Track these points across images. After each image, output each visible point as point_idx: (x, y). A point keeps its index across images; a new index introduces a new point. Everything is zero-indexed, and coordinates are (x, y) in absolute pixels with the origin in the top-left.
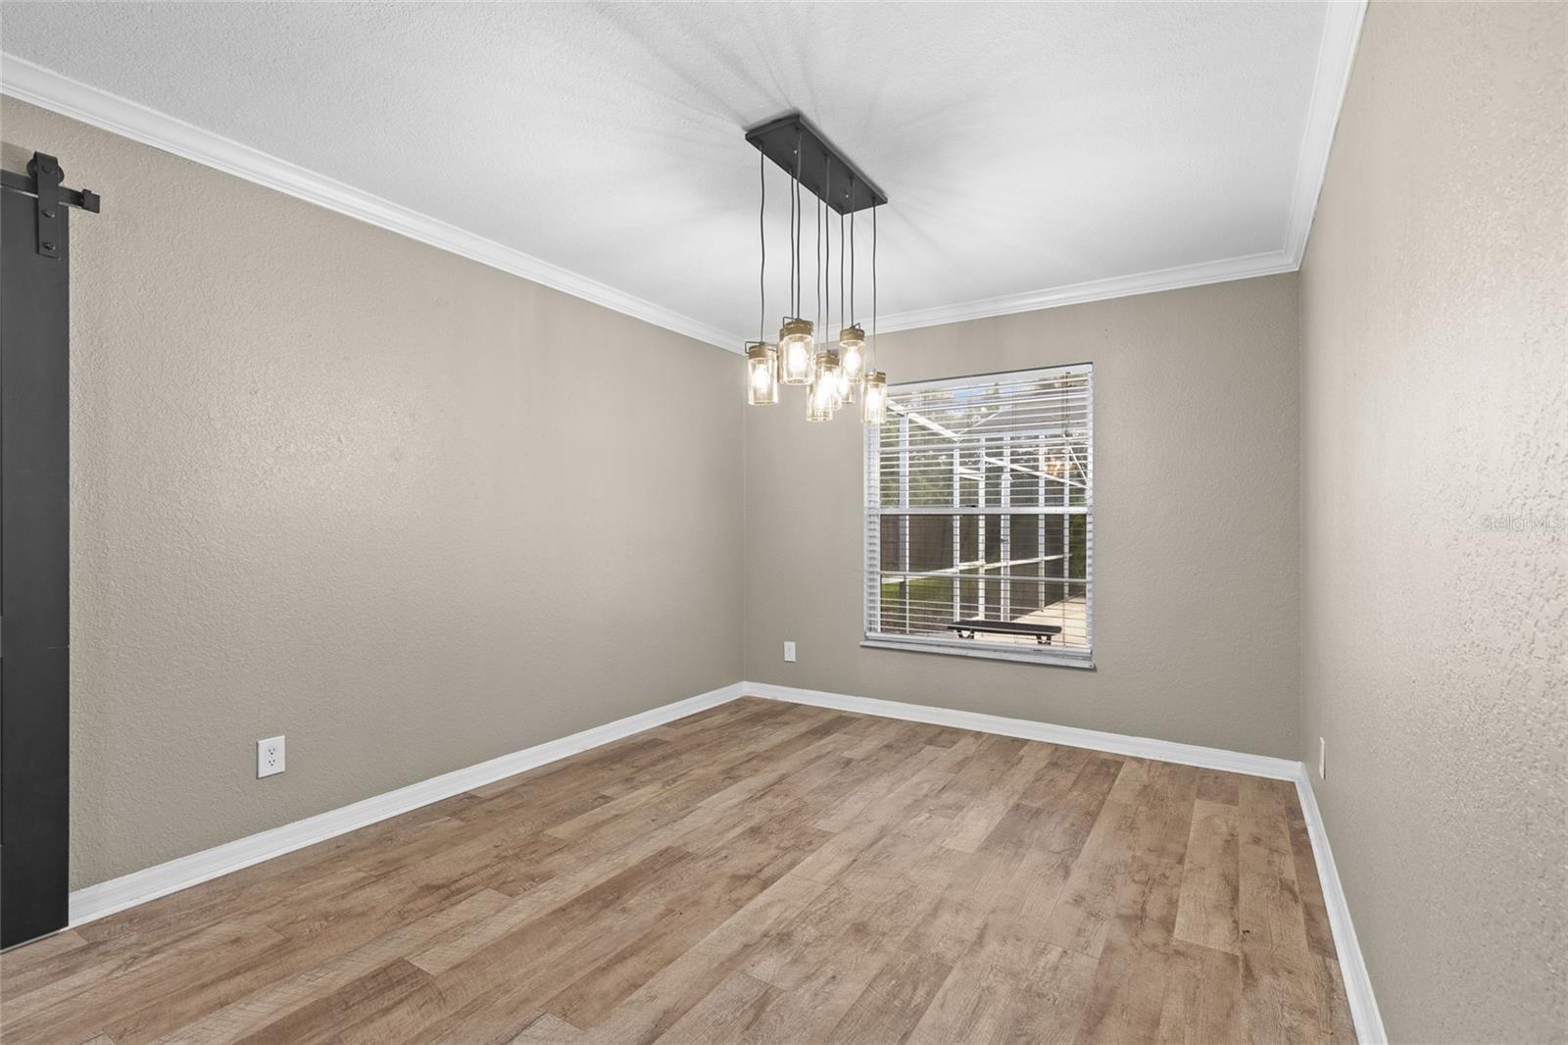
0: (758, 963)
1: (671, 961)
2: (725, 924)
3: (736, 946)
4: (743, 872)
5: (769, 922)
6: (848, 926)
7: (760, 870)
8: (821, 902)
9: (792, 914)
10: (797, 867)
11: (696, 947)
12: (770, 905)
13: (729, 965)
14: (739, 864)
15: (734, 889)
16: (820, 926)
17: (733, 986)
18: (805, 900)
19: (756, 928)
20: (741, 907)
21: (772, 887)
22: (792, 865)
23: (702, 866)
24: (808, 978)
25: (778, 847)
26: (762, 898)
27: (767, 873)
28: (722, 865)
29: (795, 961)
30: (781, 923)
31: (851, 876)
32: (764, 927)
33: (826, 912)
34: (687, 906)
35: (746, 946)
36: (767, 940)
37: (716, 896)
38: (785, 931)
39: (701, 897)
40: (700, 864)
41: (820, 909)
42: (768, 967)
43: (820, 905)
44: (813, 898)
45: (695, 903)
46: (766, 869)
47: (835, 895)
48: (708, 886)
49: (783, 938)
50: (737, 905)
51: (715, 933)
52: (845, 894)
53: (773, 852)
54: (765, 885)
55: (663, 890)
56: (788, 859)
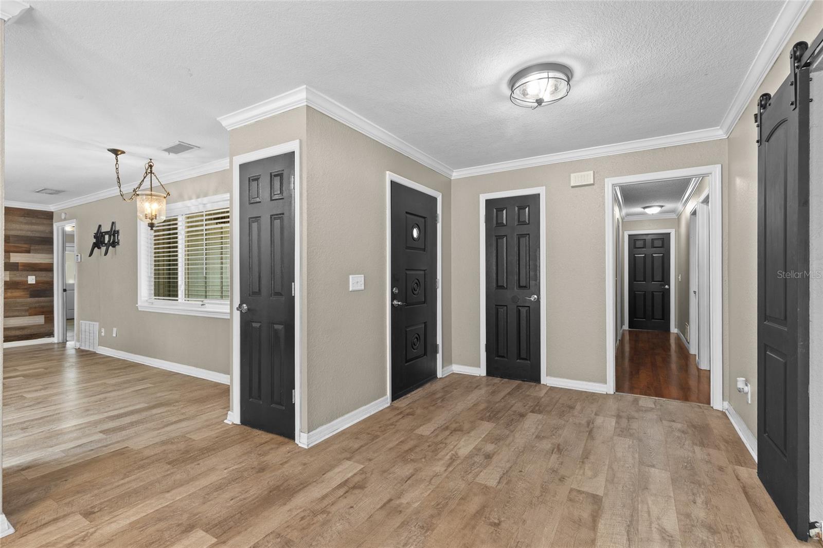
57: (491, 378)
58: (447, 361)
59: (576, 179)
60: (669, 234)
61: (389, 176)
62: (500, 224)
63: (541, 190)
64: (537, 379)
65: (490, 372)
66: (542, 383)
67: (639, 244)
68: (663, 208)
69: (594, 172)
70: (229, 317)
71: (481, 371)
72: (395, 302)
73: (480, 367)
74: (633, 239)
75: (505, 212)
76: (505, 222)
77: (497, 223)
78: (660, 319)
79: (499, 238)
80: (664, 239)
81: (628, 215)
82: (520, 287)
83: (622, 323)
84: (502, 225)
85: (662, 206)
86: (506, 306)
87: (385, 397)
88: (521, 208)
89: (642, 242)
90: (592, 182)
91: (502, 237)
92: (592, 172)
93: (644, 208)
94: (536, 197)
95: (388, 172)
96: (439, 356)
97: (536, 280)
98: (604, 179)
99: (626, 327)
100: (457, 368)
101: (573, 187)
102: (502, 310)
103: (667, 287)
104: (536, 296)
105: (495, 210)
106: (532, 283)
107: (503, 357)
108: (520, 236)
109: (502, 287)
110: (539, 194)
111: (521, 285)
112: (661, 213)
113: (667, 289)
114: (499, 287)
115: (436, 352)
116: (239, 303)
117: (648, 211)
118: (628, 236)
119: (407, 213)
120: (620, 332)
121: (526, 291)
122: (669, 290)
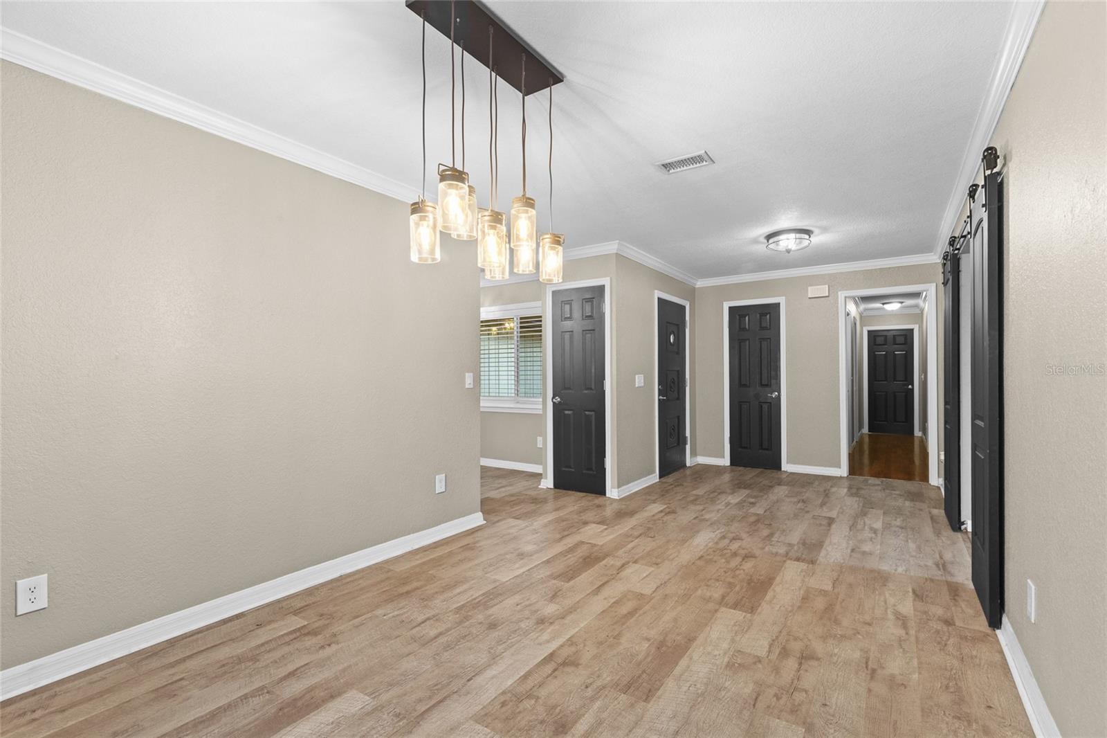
0: (556, 611)
1: (603, 612)
2: (577, 630)
3: (569, 618)
4: (569, 669)
5: (549, 630)
6: (500, 628)
7: (555, 670)
8: (512, 642)
9: (533, 635)
10: (522, 674)
11: (591, 618)
12: (548, 641)
13: (572, 610)
14: (574, 679)
15: (574, 654)
16: (517, 627)
17: (568, 602)
18: (523, 645)
19: (557, 627)
20: (568, 640)
21: (545, 655)
22: (525, 677)
23: (607, 678)
24: (530, 605)
25: (538, 698)
26: (553, 646)
27: (548, 669)
28: (589, 678)
29: (536, 611)
30: (541, 630)
31: (480, 664)
32: (552, 628)
33: (510, 636)
34: (606, 642)
35: (563, 618)
36: (551, 621)
37: (587, 648)
38: (539, 625)
39: (598, 647)
40: (608, 679)
41: (514, 638)
42: (551, 609)
43: (512, 641)
44: (517, 645)
45: (601, 643)
46: (550, 672)
47: (500, 648)
48: (595, 657)
49: (541, 621)
50: (571, 642)
51: (582, 625)
52: (492, 648)
53: (543, 693)
54: (551, 656)
55: (629, 654)
56: (530, 683)
57: (734, 467)
58: (694, 454)
59: (813, 291)
60: (912, 331)
61: (658, 294)
62: (742, 329)
63: (781, 300)
64: (778, 466)
65: (734, 461)
66: (783, 469)
67: (880, 340)
68: (903, 304)
69: (829, 286)
70: (541, 412)
71: (726, 461)
72: (661, 397)
73: (724, 457)
74: (873, 335)
75: (747, 318)
76: (747, 327)
77: (740, 328)
78: (903, 422)
79: (741, 341)
80: (907, 336)
81: (866, 310)
82: (762, 385)
83: (861, 427)
84: (744, 329)
85: (902, 303)
86: (749, 402)
87: (654, 475)
88: (763, 315)
89: (883, 338)
90: (827, 295)
91: (745, 340)
92: (827, 286)
93: (883, 304)
94: (776, 306)
95: (656, 291)
96: (688, 447)
97: (777, 379)
98: (837, 293)
99: (866, 430)
100: (702, 460)
101: (810, 298)
102: (745, 406)
103: (910, 387)
104: (776, 393)
105: (738, 317)
106: (773, 381)
107: (746, 448)
108: (762, 340)
109: (745, 385)
110: (779, 304)
111: (763, 383)
112: (901, 307)
113: (910, 389)
114: (742, 385)
115: (685, 443)
116: (552, 396)
117: (886, 307)
118: (867, 332)
119: (667, 322)
120: (857, 436)
121: (767, 389)
122: (912, 390)
